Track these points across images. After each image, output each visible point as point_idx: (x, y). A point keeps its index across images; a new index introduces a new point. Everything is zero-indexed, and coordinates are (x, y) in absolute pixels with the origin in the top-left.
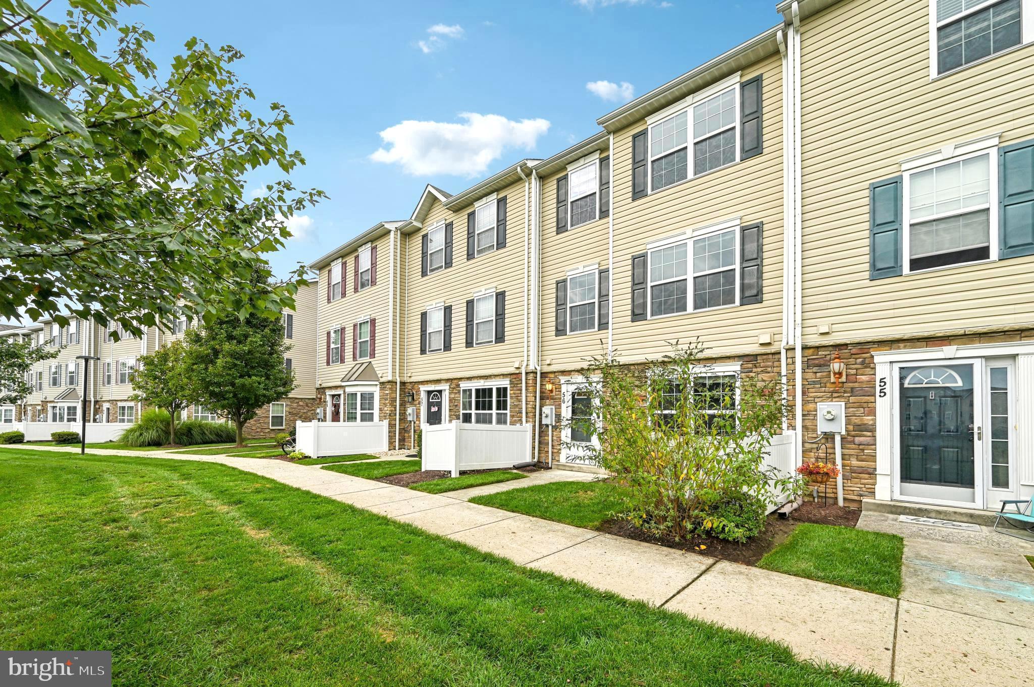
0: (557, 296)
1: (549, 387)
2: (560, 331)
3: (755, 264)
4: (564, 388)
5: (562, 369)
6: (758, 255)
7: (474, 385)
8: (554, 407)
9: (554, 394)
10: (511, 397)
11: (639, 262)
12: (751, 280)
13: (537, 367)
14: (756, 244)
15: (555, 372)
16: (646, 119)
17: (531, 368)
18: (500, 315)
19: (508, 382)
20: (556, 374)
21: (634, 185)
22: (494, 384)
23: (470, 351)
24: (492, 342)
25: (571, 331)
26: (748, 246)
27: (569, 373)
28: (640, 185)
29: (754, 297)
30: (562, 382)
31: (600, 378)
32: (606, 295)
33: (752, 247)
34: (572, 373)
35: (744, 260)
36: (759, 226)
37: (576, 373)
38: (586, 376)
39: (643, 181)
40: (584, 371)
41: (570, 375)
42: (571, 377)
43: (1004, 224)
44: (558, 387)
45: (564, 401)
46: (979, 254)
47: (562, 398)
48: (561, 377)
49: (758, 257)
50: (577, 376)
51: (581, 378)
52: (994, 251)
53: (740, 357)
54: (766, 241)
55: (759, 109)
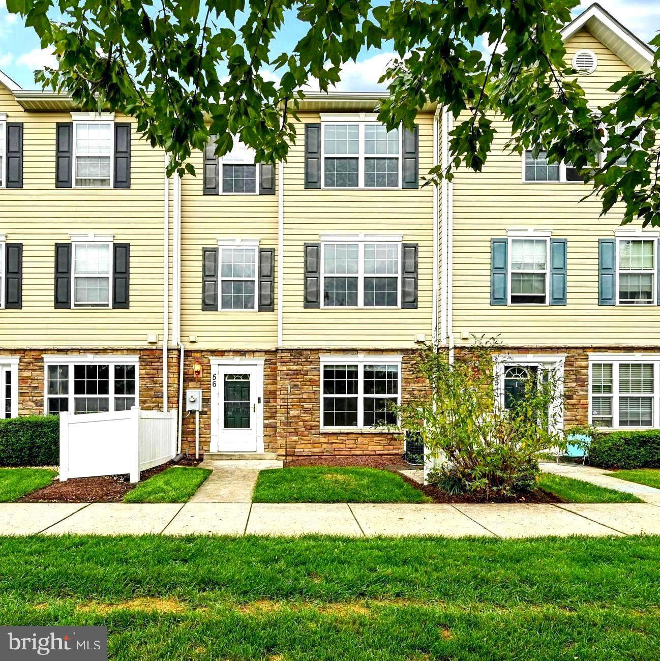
0: (204, 266)
1: (197, 367)
2: (209, 305)
3: (413, 276)
4: (214, 370)
5: (214, 348)
6: (415, 270)
7: (72, 361)
8: (201, 391)
9: (200, 376)
10: (142, 378)
11: (312, 251)
12: (409, 289)
13: (179, 343)
14: (413, 261)
15: (202, 351)
16: (321, 114)
17: (173, 344)
18: (121, 272)
19: (137, 359)
20: (203, 353)
21: (307, 174)
22: (111, 361)
23: (63, 313)
24: (107, 305)
25: (223, 307)
26: (407, 261)
27: (221, 353)
28: (312, 176)
29: (411, 303)
30: (212, 362)
31: (260, 361)
32: (268, 276)
33: (410, 262)
34: (226, 354)
35: (404, 271)
36: (416, 247)
37: (231, 353)
38: (243, 358)
39: (316, 173)
40: (242, 353)
41: (222, 355)
42: (224, 358)
43: (552, 285)
44: (207, 368)
45: (214, 385)
46: (541, 300)
47: (212, 381)
48: (210, 358)
49: (415, 271)
50: (231, 357)
51: (237, 360)
52: (548, 300)
53: (402, 351)
54: (420, 260)
55: (416, 152)
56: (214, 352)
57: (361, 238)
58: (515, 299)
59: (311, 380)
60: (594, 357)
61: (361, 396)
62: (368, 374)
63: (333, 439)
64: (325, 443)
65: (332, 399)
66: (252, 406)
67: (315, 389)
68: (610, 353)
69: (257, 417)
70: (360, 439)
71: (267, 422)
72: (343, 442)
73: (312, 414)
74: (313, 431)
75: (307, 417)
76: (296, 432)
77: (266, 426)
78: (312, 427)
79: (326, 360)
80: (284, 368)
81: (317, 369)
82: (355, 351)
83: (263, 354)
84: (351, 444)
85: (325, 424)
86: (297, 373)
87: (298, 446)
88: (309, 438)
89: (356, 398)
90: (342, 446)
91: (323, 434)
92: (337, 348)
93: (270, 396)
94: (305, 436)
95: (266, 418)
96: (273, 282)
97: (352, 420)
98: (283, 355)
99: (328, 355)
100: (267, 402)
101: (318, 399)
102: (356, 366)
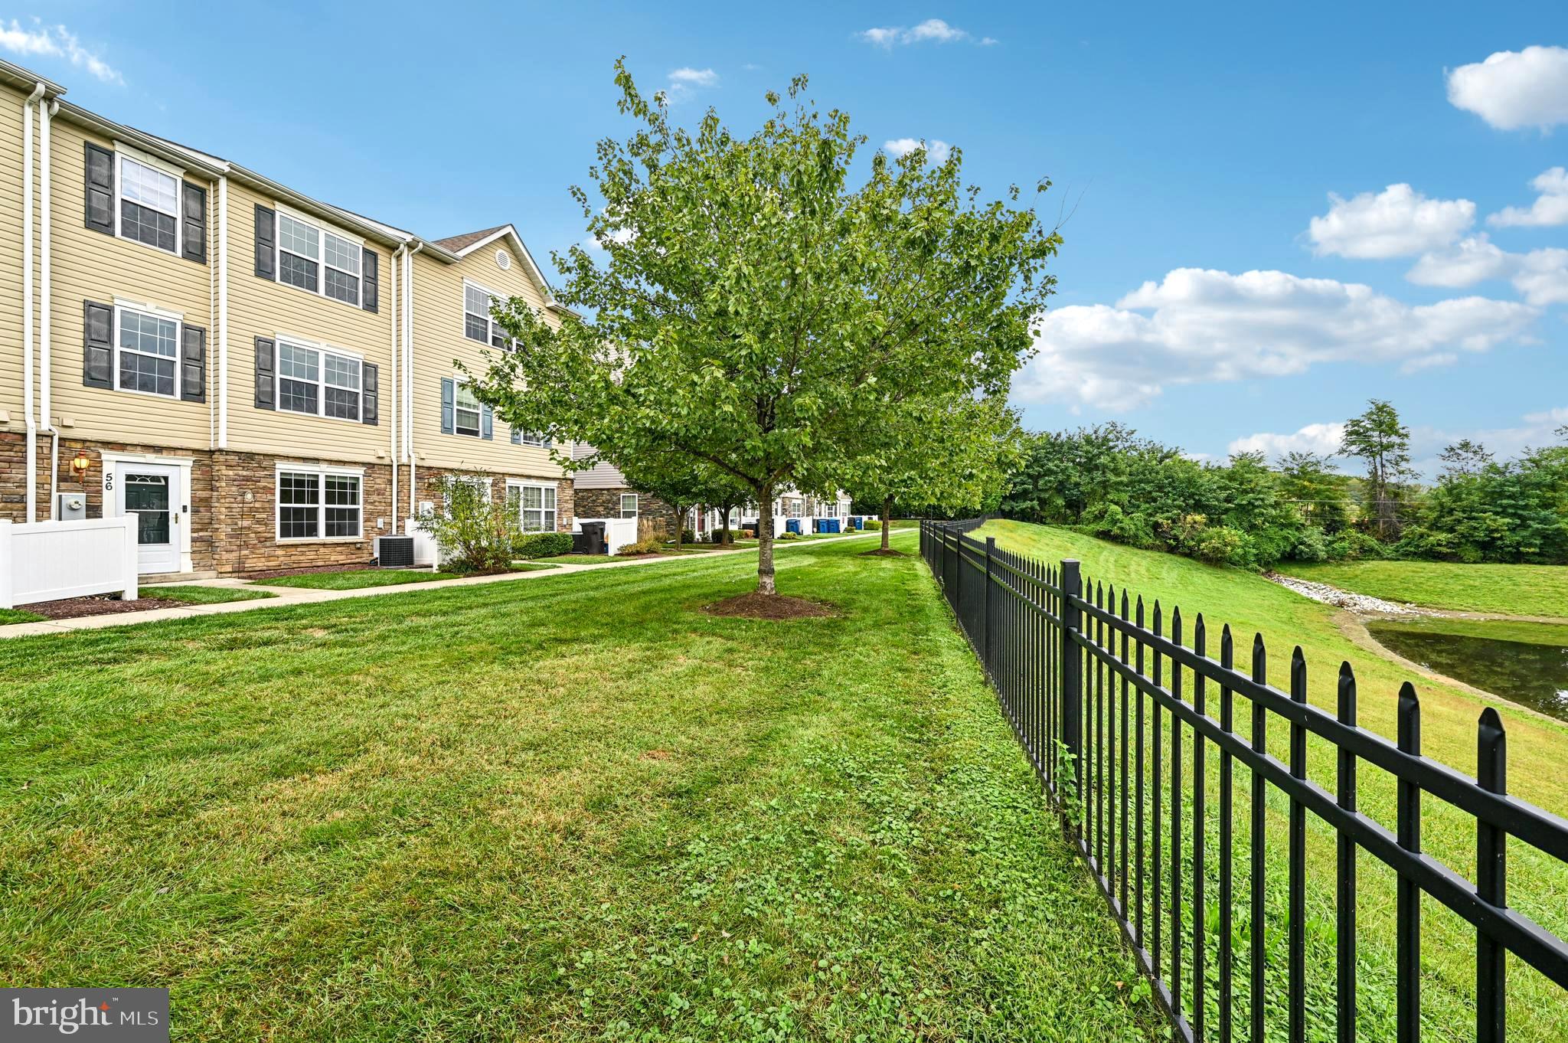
0: (88, 325)
1: (79, 462)
2: (97, 381)
3: (373, 395)
5: (109, 439)
6: (375, 389)
9: (87, 474)
11: (265, 347)
12: (370, 406)
13: (52, 427)
14: (373, 380)
15: (88, 441)
16: (275, 202)
17: (43, 428)
20: (90, 444)
21: (258, 260)
25: (122, 386)
26: (368, 379)
27: (122, 447)
28: (266, 265)
29: (372, 420)
30: (104, 457)
31: (187, 462)
32: (197, 359)
33: (370, 381)
34: (128, 448)
35: (365, 389)
36: (376, 367)
37: (139, 448)
38: (159, 455)
39: (270, 263)
40: (158, 449)
41: (123, 450)
42: (126, 453)
43: (484, 423)
44: (97, 465)
45: (109, 487)
46: (475, 433)
47: (105, 483)
48: (102, 451)
49: (375, 391)
50: (141, 453)
51: (151, 457)
52: (481, 433)
53: (363, 464)
54: (379, 381)
55: (375, 278)
56: (108, 445)
57: (323, 346)
58: (459, 431)
59: (264, 488)
60: (510, 481)
61: (322, 506)
62: (329, 485)
63: (293, 551)
64: (283, 556)
65: (289, 508)
66: (171, 516)
67: (270, 497)
68: (518, 478)
69: (181, 529)
70: (322, 550)
71: (195, 535)
72: (303, 553)
73: (266, 525)
74: (268, 544)
75: (262, 528)
76: (247, 545)
77: (194, 540)
78: (266, 539)
79: (282, 467)
80: (231, 473)
81: (273, 476)
82: (316, 460)
83: (190, 453)
84: (311, 555)
85: (282, 536)
86: (247, 479)
87: (249, 561)
88: (262, 551)
89: (317, 509)
90: (302, 558)
91: (279, 546)
92: (296, 455)
93: (200, 505)
94: (259, 549)
95: (193, 531)
96: (203, 369)
97: (312, 531)
98: (228, 457)
99: (285, 462)
100: (195, 511)
101: (274, 508)
102: (317, 476)
